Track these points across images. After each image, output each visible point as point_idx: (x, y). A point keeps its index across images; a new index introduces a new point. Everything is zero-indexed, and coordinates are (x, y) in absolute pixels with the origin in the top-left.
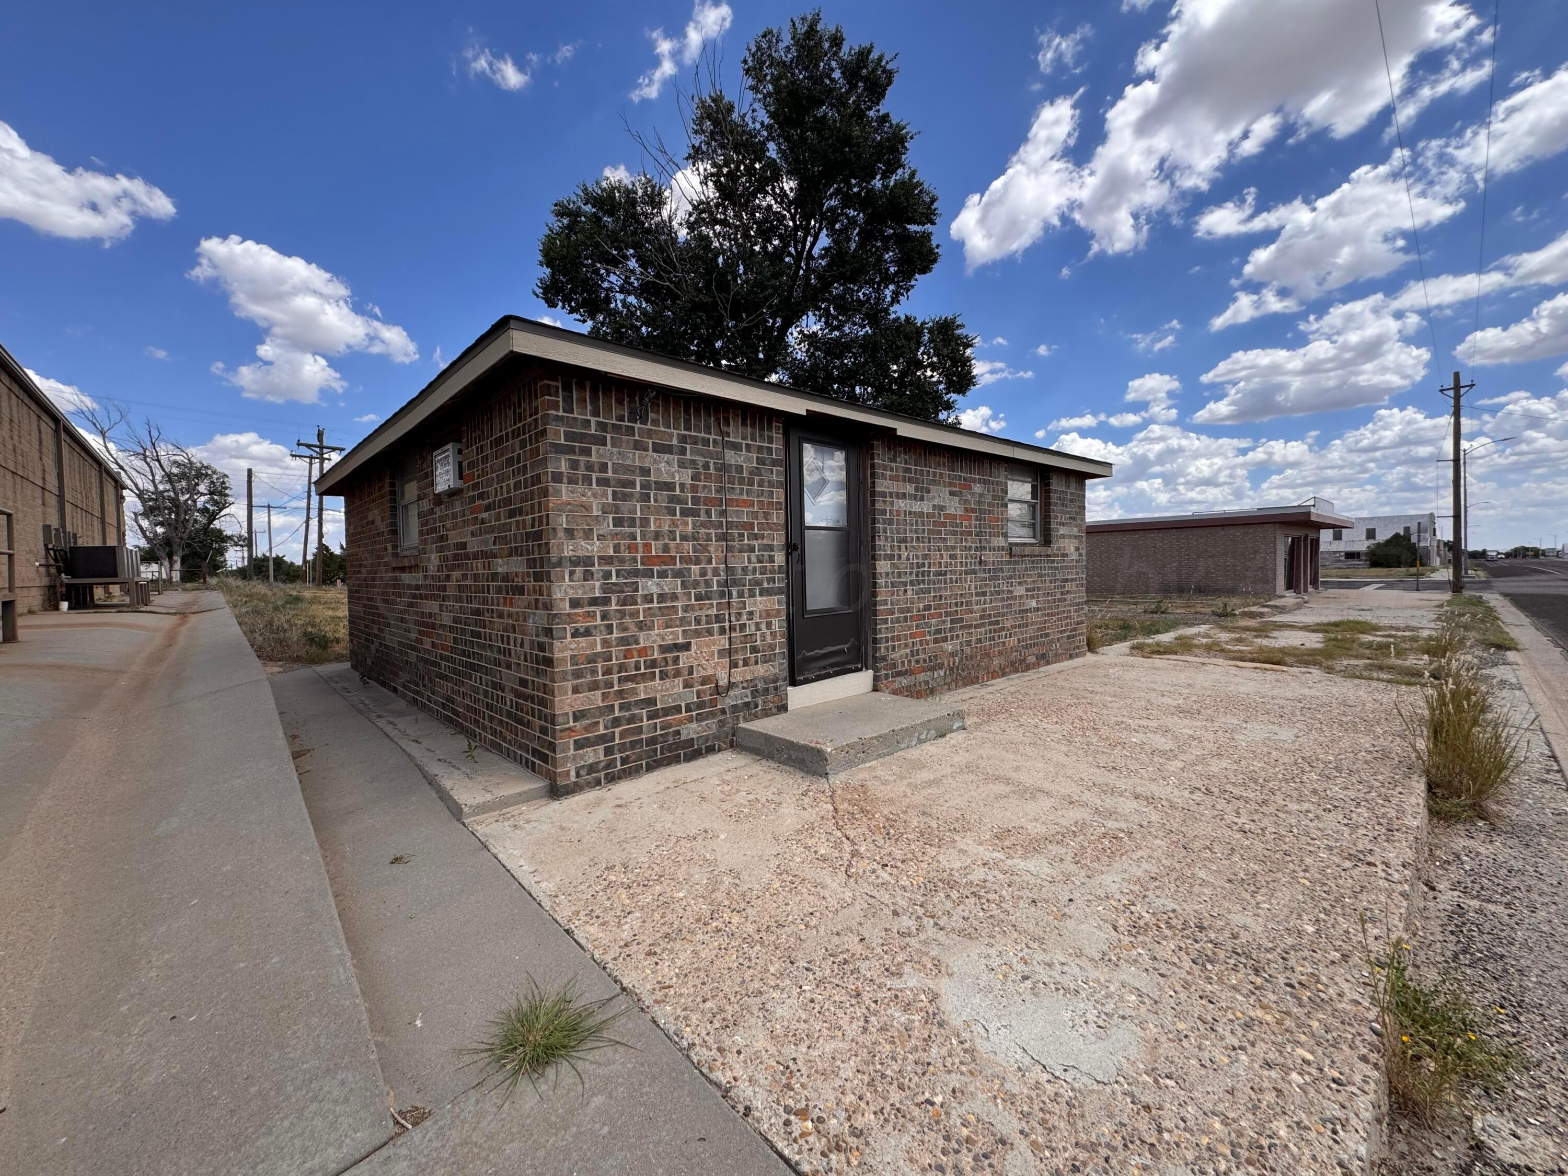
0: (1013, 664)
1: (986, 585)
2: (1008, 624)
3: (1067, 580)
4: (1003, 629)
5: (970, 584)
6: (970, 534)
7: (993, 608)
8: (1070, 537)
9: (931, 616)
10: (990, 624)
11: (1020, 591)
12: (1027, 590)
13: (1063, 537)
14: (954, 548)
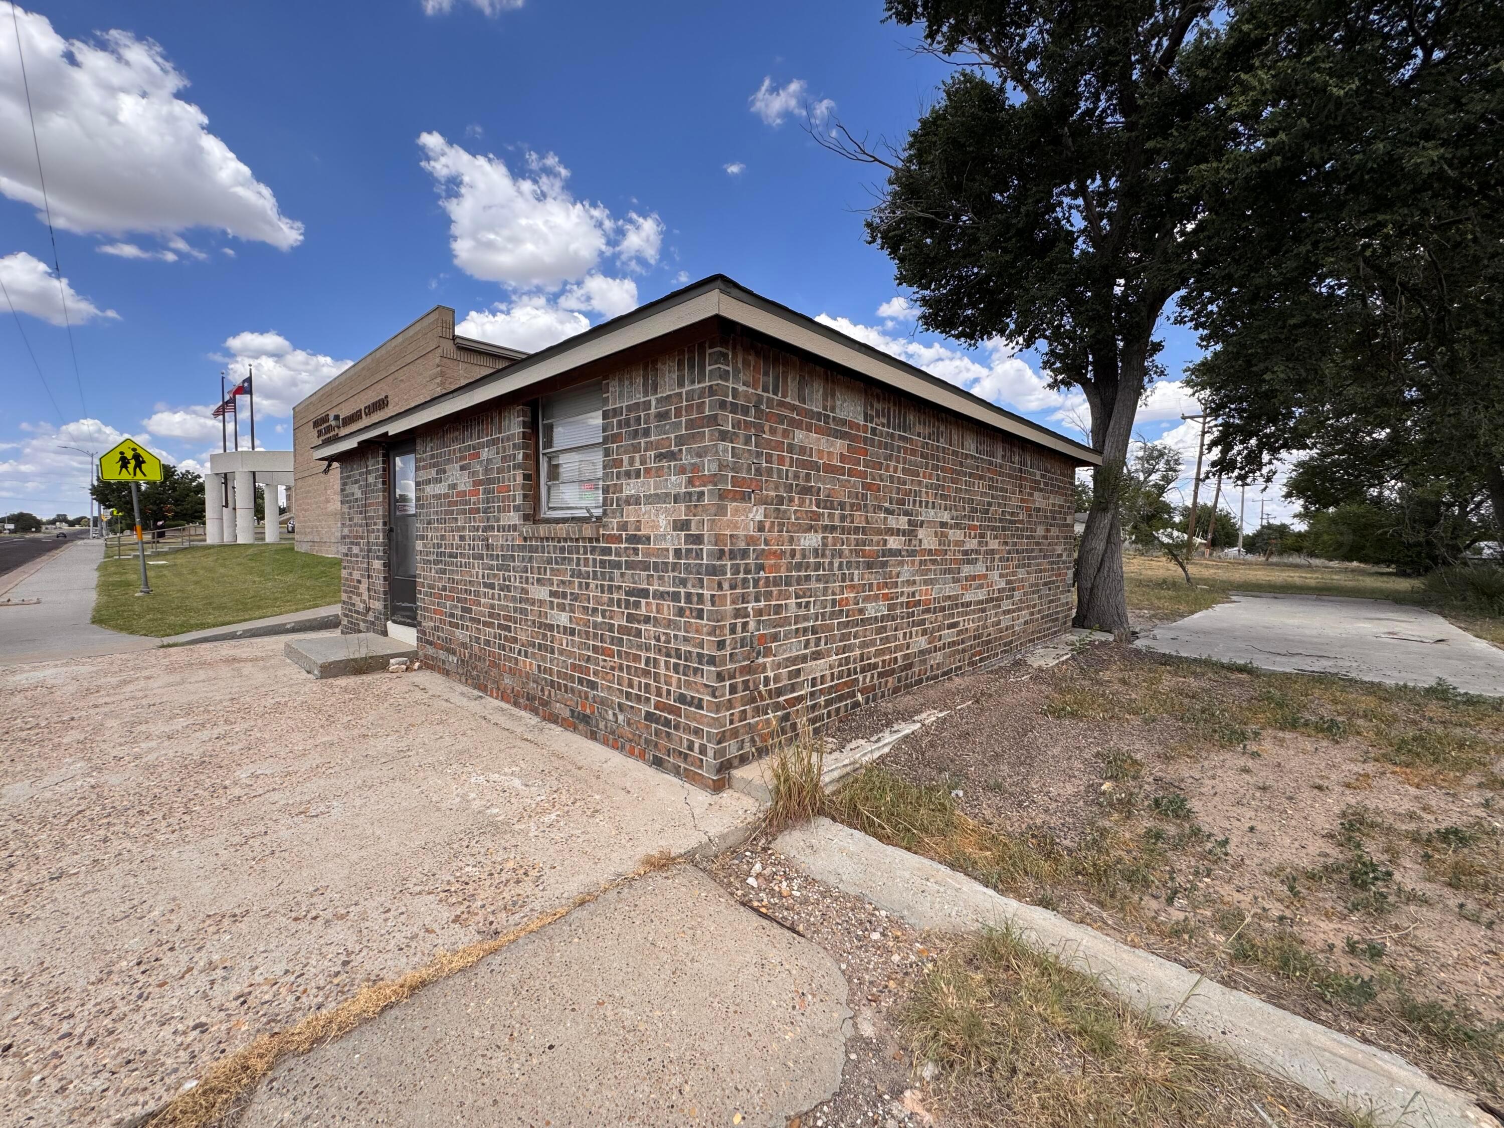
0: (530, 698)
1: (495, 576)
2: (522, 637)
3: (644, 593)
4: (515, 640)
5: (478, 569)
6: (477, 511)
7: (502, 607)
8: (662, 498)
9: (448, 598)
10: (500, 626)
11: (541, 593)
12: (553, 594)
13: (635, 501)
14: (464, 528)
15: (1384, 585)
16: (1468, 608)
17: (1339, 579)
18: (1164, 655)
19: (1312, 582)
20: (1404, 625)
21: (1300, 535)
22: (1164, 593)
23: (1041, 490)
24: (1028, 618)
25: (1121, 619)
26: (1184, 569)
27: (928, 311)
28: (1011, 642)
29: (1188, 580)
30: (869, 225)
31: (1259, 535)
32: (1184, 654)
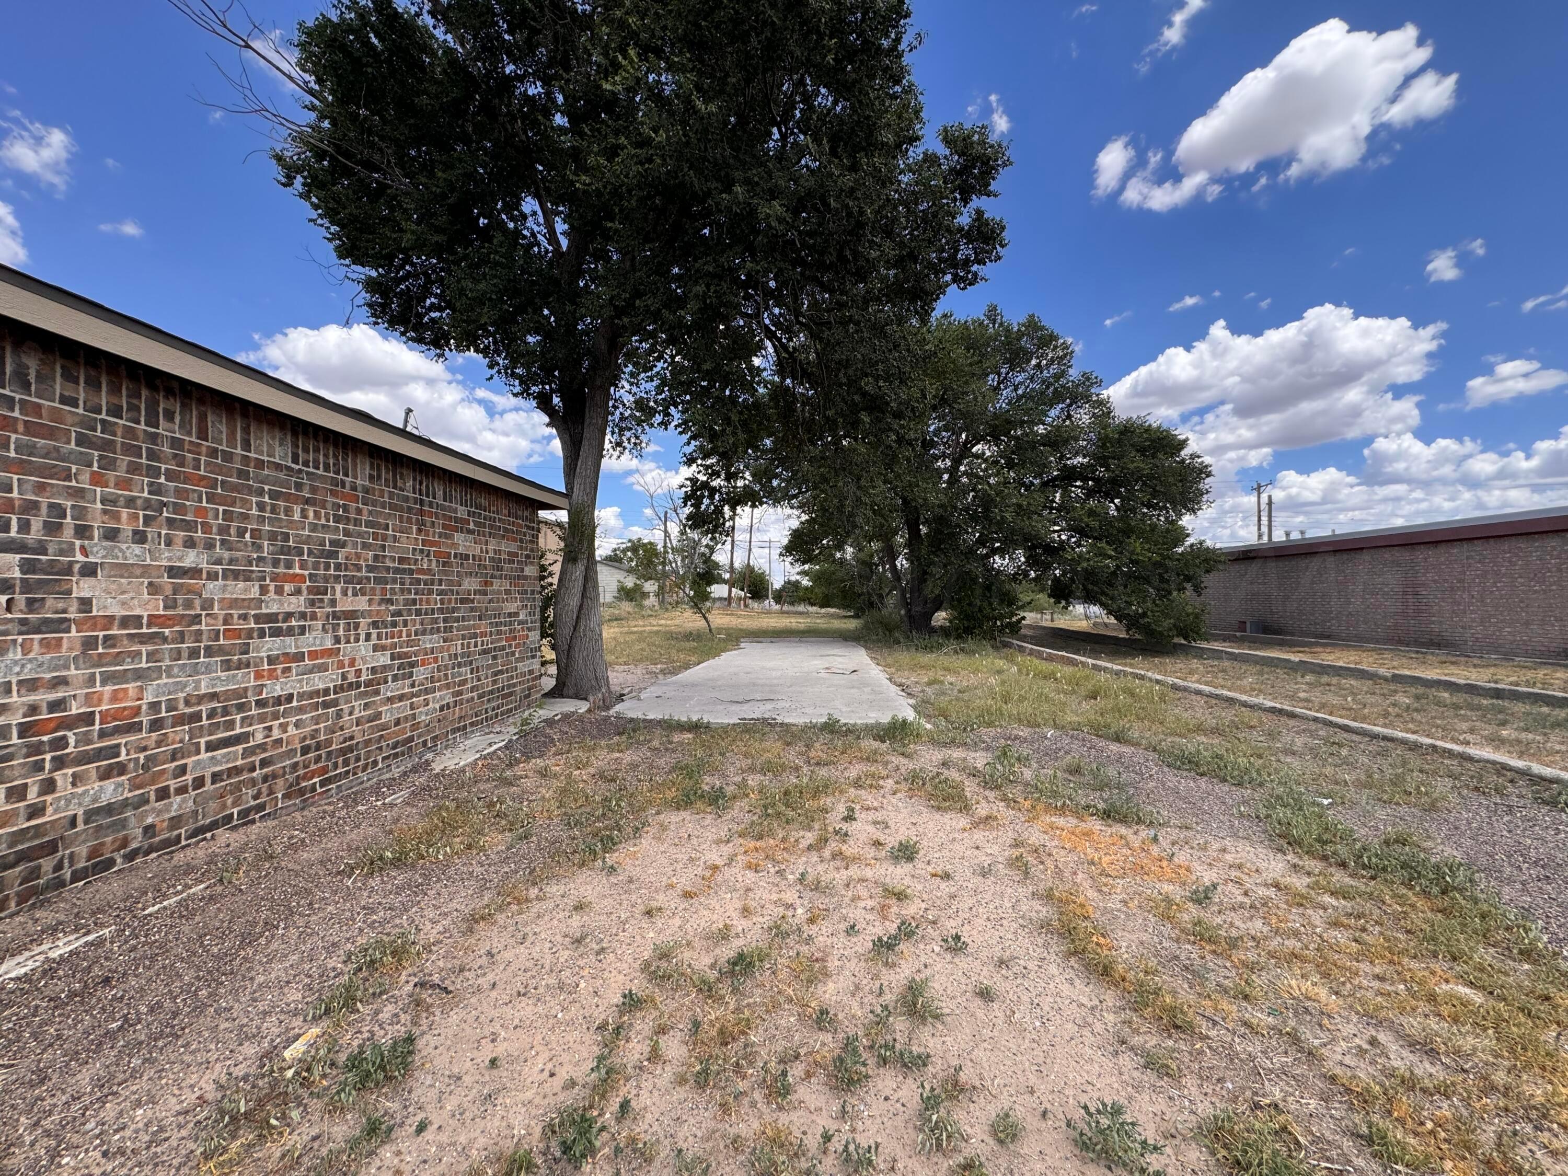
15: (844, 626)
16: (879, 641)
17: (822, 623)
18: (632, 720)
19: (802, 627)
20: (840, 659)
21: (807, 588)
22: (687, 645)
23: (470, 532)
24: (449, 699)
25: (601, 681)
26: (705, 618)
27: (377, 298)
28: (411, 739)
29: (710, 630)
30: (279, 159)
31: (783, 588)
32: (651, 716)
